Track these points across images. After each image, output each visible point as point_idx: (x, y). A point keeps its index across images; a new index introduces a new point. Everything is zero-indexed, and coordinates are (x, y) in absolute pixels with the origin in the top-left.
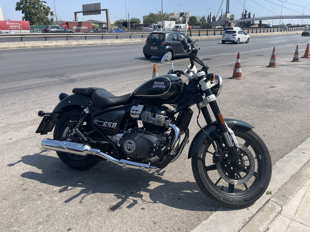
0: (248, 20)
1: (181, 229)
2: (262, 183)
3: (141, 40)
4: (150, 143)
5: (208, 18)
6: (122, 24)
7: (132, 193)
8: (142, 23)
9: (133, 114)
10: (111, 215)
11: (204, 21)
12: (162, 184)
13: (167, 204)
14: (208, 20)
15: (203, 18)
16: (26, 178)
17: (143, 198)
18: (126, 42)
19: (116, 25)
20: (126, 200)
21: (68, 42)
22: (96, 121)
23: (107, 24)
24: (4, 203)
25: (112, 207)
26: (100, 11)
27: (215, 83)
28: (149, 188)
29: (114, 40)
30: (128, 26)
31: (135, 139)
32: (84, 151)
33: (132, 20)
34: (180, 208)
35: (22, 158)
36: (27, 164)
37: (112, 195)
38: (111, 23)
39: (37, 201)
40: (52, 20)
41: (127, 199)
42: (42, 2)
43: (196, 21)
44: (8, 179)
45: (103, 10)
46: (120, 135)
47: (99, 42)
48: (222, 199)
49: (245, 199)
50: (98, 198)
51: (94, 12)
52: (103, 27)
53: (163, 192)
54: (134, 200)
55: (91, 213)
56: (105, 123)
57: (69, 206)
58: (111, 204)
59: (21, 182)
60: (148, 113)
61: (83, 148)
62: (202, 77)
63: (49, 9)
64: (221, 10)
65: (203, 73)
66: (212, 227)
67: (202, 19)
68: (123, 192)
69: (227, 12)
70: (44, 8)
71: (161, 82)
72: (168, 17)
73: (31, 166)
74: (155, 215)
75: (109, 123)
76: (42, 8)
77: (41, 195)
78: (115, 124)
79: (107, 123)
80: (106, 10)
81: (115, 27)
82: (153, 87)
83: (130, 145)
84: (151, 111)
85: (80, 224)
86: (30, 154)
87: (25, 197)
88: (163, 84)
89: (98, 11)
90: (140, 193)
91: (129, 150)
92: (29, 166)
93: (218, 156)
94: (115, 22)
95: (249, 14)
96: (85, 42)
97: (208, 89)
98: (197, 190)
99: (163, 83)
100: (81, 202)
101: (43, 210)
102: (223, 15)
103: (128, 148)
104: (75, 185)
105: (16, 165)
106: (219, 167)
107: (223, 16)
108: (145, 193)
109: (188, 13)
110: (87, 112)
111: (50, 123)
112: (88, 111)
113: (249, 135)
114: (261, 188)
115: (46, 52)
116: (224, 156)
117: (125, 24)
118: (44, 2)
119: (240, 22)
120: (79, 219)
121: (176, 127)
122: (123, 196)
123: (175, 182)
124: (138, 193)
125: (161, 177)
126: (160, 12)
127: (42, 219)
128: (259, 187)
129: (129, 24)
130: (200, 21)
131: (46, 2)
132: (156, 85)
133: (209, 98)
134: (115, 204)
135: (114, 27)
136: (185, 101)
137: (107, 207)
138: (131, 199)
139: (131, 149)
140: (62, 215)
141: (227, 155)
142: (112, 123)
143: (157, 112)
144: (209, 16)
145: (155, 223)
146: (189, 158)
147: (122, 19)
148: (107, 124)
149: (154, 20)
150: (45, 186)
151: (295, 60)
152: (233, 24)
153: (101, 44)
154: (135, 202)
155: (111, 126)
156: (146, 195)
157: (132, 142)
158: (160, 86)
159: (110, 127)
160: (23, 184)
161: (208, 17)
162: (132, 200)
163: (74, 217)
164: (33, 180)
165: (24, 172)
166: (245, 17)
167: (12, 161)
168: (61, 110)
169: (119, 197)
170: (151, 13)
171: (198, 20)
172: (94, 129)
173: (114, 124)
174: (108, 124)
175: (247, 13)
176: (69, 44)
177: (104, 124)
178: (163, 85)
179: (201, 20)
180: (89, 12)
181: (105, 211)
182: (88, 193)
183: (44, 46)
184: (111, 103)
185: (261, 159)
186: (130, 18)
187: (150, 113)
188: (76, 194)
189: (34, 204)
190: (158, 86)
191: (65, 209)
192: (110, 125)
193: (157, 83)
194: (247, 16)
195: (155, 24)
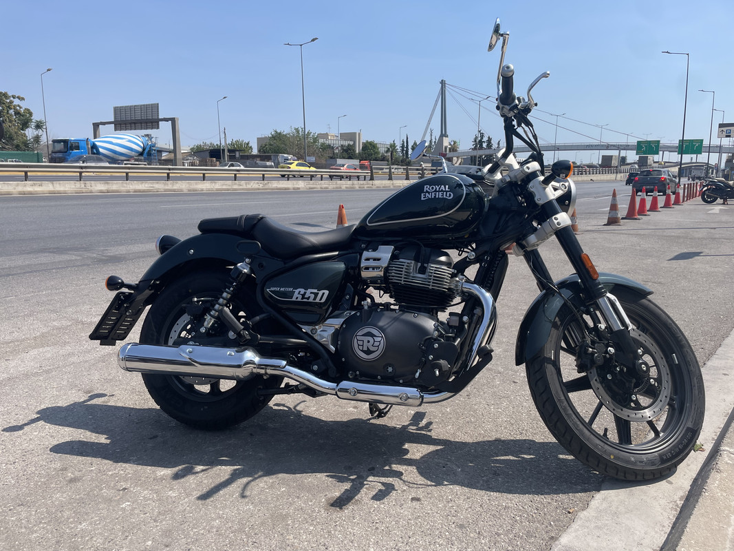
0: (488, 152)
1: (535, 533)
2: (691, 419)
3: (261, 185)
4: (422, 331)
5: (403, 147)
6: (208, 154)
7: (373, 469)
8: (255, 152)
9: (367, 268)
10: (340, 518)
11: (395, 153)
12: (439, 447)
13: (471, 485)
14: (403, 150)
15: (393, 146)
16: (68, 456)
17: (403, 477)
18: (224, 187)
19: (194, 155)
20: (362, 485)
21: (83, 186)
22: (273, 289)
23: (174, 151)
24: (24, 515)
25: (335, 501)
26: (158, 122)
27: (562, 190)
28: (408, 456)
29: (196, 184)
30: (224, 158)
31: (381, 324)
32: (244, 365)
33: (232, 144)
34: (509, 491)
35: (38, 413)
36: (59, 425)
37: (322, 477)
38: (182, 152)
39: (119, 502)
40: (37, 139)
41: (365, 483)
42: (12, 99)
43: (378, 153)
44: (17, 460)
45: (166, 120)
46: (336, 323)
47: (160, 186)
48: (612, 457)
49: (660, 456)
50: (288, 485)
51: (141, 123)
52: (163, 158)
53: (448, 463)
54: (383, 484)
55: (284, 518)
56: (297, 291)
57: (216, 507)
58: (329, 496)
59: (58, 465)
60: (408, 264)
61: (241, 359)
62: (533, 175)
63: (31, 114)
64: (429, 131)
65: (535, 166)
66: (607, 522)
67: (391, 147)
68: (349, 470)
69: (444, 135)
70: (17, 113)
71: (443, 186)
72: (315, 142)
73: (71, 429)
74: (453, 511)
75: (310, 290)
76: (12, 112)
77: (125, 489)
78: (324, 293)
79: (302, 291)
80: (173, 120)
81: (192, 158)
82: (422, 199)
83: (370, 339)
84: (417, 259)
85: (263, 543)
86: (59, 405)
87: (82, 495)
88: (447, 189)
89: (152, 123)
90: (390, 467)
91: (368, 352)
92: (67, 429)
93: (593, 354)
94: (192, 149)
95: (489, 140)
96: (125, 185)
97: (550, 202)
98: (530, 455)
99: (447, 186)
100: (243, 496)
101: (145, 523)
102: (434, 140)
103: (365, 349)
104: (212, 463)
105: (26, 428)
106: (596, 380)
107: (433, 144)
108: (405, 467)
109: (359, 134)
110: (245, 271)
111: (127, 314)
112: (248, 269)
113: (646, 308)
114: (688, 429)
115: (30, 204)
116: (606, 352)
117: (215, 154)
118: (19, 98)
119: (472, 157)
120: (255, 534)
121: (483, 291)
122: (352, 477)
123: (469, 443)
124: (387, 468)
125: (429, 434)
126: (297, 130)
127: (150, 542)
128: (685, 429)
129: (227, 153)
130: (387, 152)
131: (23, 99)
132: (429, 193)
133: (556, 219)
134: (337, 494)
135: (188, 160)
136: (497, 231)
137: (320, 502)
138: (374, 483)
139: (372, 349)
140: (204, 529)
141: (611, 350)
142: (315, 291)
143: (432, 258)
144: (403, 141)
145: (461, 526)
146: (518, 363)
147: (208, 142)
148: (303, 296)
149: (283, 145)
150: (129, 469)
151: (612, 221)
152: (458, 160)
153: (166, 190)
154: (389, 488)
155: (315, 299)
156: (410, 473)
157: (375, 332)
158: (440, 195)
159: (311, 300)
160: (64, 469)
161: (403, 144)
162: (380, 484)
163: (241, 530)
164: (89, 458)
165: (56, 443)
166: (481, 145)
167: (12, 421)
168: (157, 280)
169: (341, 480)
170: (276, 131)
171: (382, 150)
172: (263, 312)
173: (321, 293)
174: (305, 293)
175: (485, 139)
176: (84, 190)
177: (296, 294)
178: (447, 192)
179: (389, 149)
180: (131, 124)
181: (319, 511)
182: (256, 476)
183: (20, 193)
184: (309, 244)
185: (677, 362)
186: (229, 141)
187: (413, 262)
188: (223, 480)
189: (114, 510)
190: (433, 195)
191: (206, 514)
192: (313, 296)
193: (433, 188)
194: (485, 145)
195: (286, 155)
